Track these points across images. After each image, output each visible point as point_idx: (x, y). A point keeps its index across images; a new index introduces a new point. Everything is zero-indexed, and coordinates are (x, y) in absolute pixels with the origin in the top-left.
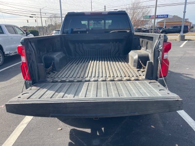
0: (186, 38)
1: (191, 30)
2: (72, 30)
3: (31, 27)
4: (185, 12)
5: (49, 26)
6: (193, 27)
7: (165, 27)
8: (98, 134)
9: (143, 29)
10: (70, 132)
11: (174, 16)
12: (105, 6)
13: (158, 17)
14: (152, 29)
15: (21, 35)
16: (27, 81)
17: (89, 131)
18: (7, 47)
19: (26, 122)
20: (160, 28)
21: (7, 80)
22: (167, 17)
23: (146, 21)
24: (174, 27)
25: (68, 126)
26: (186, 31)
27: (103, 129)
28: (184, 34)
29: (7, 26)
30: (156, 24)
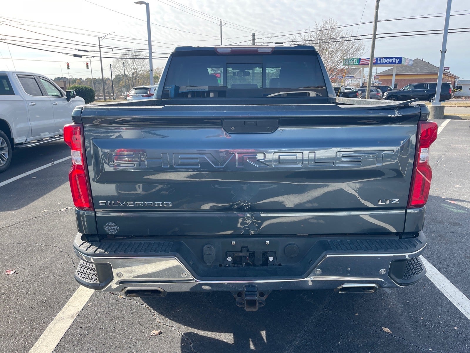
0: (447, 112)
1: (457, 94)
2: (177, 88)
3: (75, 81)
4: (443, 52)
5: (119, 78)
6: (460, 87)
7: (396, 86)
8: (252, 347)
9: (342, 90)
10: (183, 340)
11: (417, 61)
12: (254, 35)
13: (377, 62)
14: (364, 91)
15: (53, 98)
16: (81, 213)
17: (228, 338)
18: (21, 126)
19: (70, 314)
20: (384, 89)
21: (20, 207)
22: (400, 62)
23: (349, 71)
24: (416, 87)
25: (176, 324)
26: (445, 97)
27: (263, 333)
28: (443, 104)
29: (22, 76)
30: (373, 78)
